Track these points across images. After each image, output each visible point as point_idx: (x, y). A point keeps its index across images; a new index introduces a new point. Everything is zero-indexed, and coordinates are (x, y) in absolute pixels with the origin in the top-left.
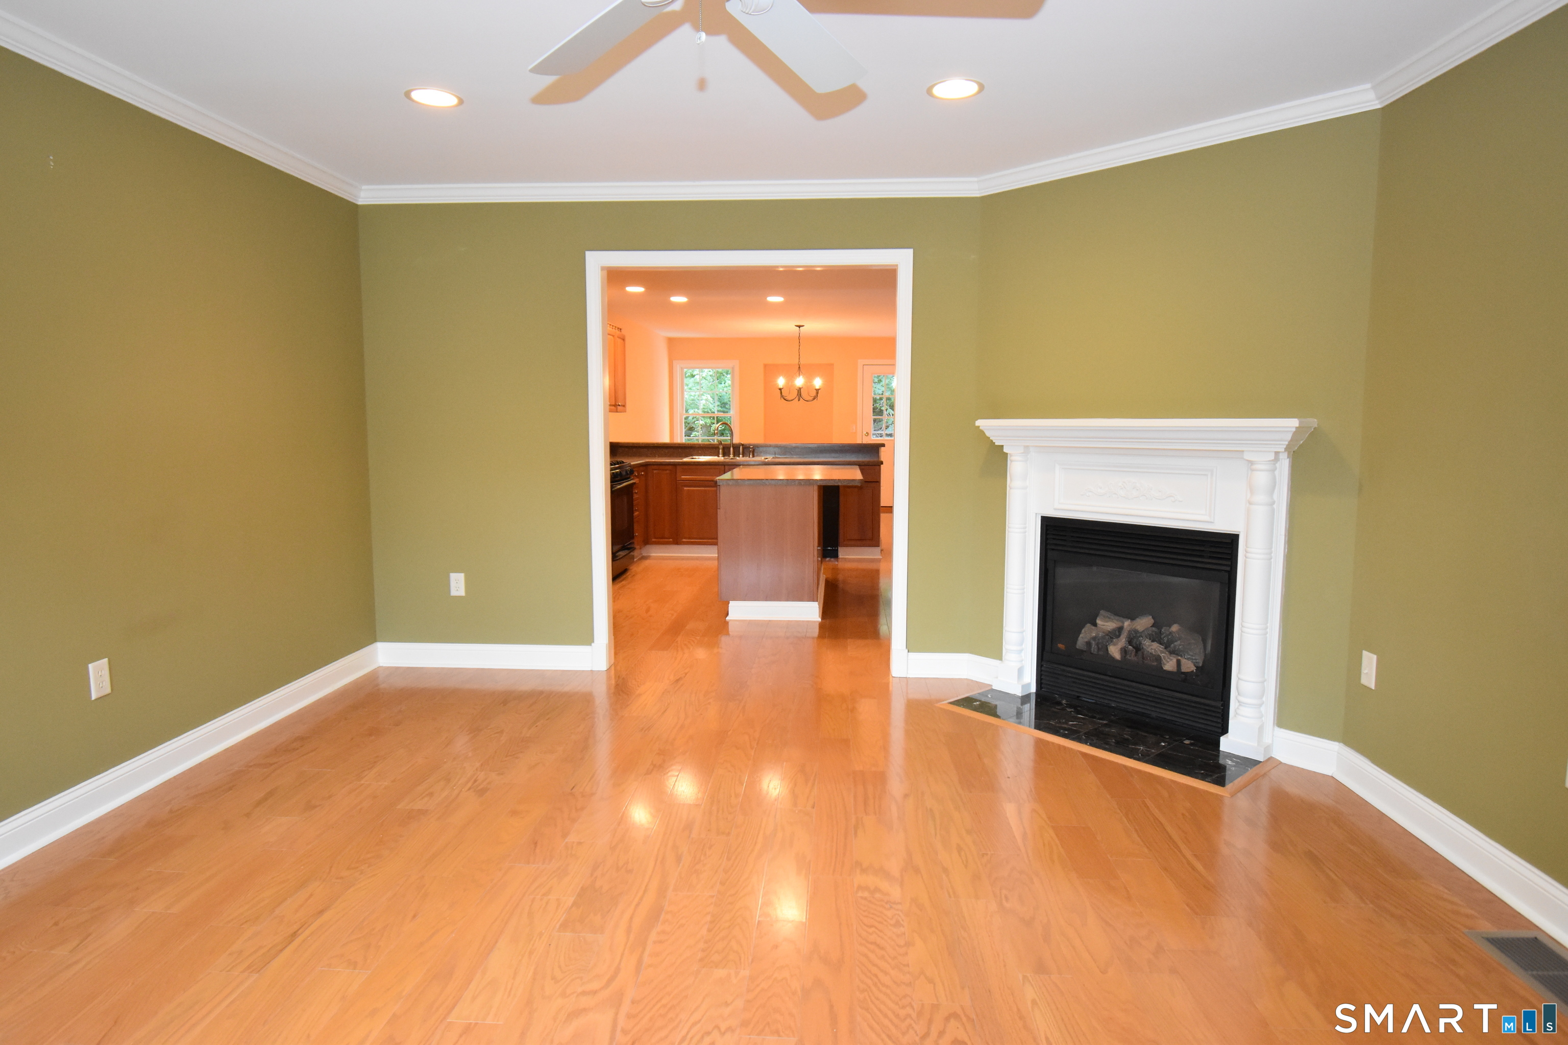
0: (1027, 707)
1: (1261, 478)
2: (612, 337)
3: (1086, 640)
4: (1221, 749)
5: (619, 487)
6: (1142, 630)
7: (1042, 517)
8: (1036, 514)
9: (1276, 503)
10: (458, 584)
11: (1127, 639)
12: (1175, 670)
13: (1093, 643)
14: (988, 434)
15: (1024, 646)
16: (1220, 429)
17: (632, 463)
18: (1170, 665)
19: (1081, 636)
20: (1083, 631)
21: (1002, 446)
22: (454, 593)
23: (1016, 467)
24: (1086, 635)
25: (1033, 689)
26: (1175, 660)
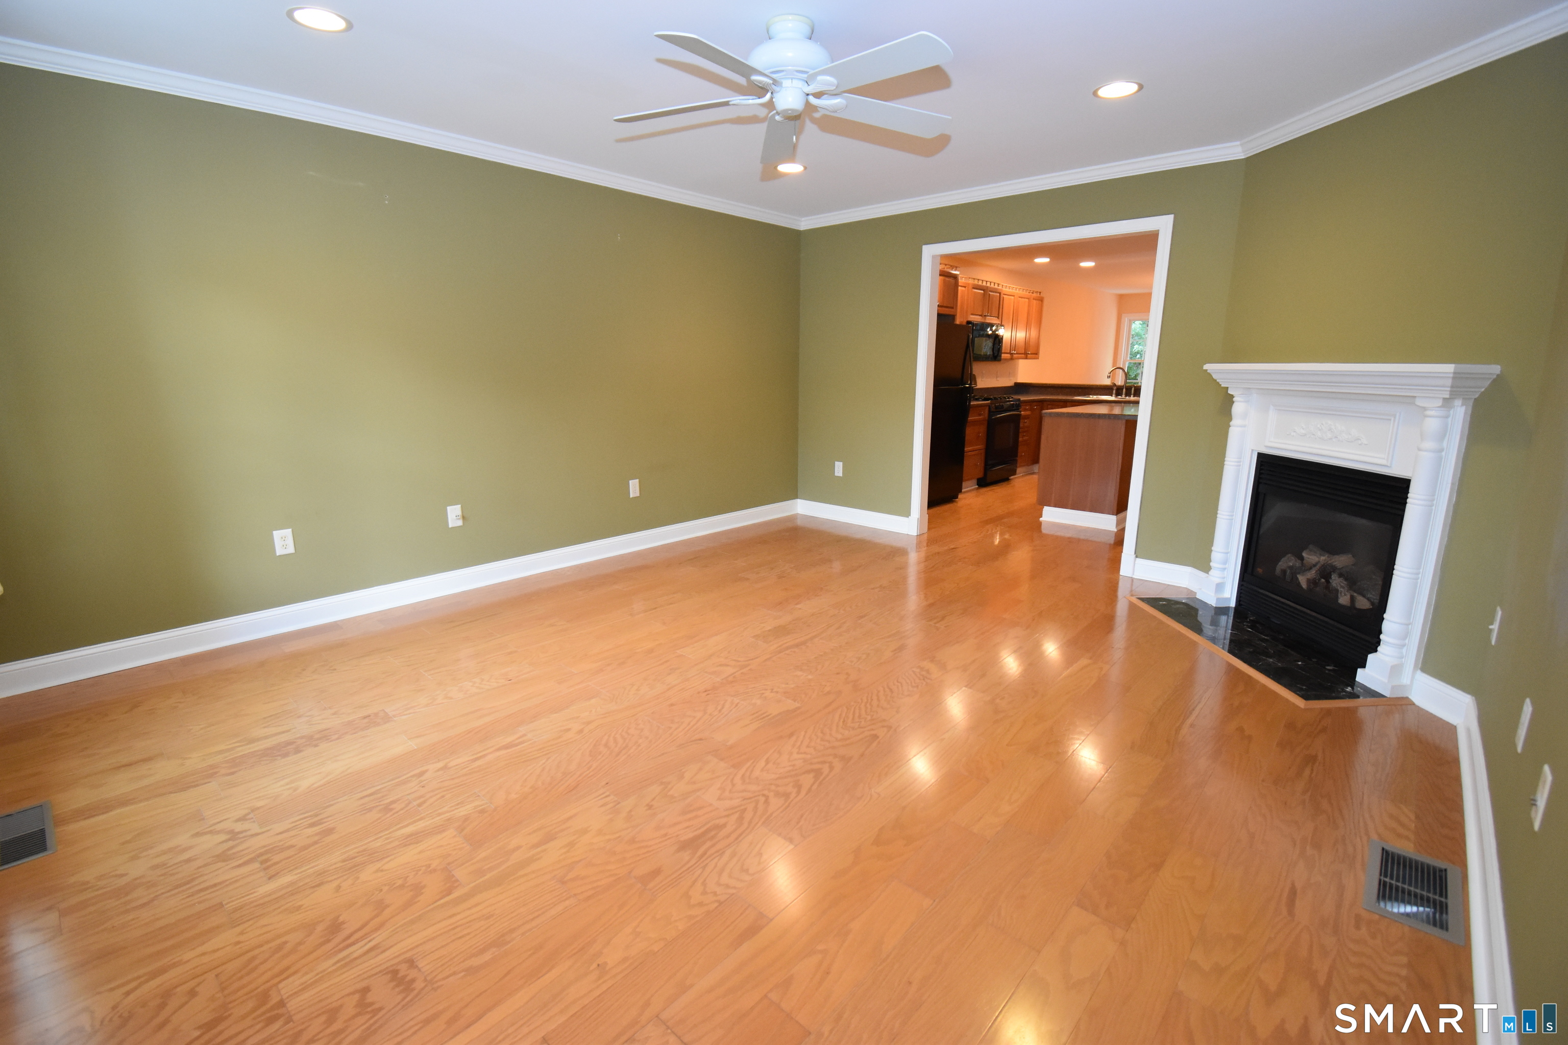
0: (1223, 619)
1: (1432, 424)
2: (1027, 300)
3: (1283, 568)
4: (1357, 679)
5: (998, 416)
6: (1340, 567)
7: (1258, 453)
8: (1252, 450)
9: (1445, 451)
10: (839, 469)
11: (1319, 572)
12: (1349, 605)
13: (1288, 571)
14: (1215, 376)
15: (1227, 566)
16: (1377, 374)
17: (1021, 399)
18: (1344, 600)
19: (1280, 563)
20: (1282, 560)
21: (1227, 388)
22: (836, 474)
23: (1238, 408)
24: (1287, 562)
25: (1233, 604)
26: (1349, 596)
